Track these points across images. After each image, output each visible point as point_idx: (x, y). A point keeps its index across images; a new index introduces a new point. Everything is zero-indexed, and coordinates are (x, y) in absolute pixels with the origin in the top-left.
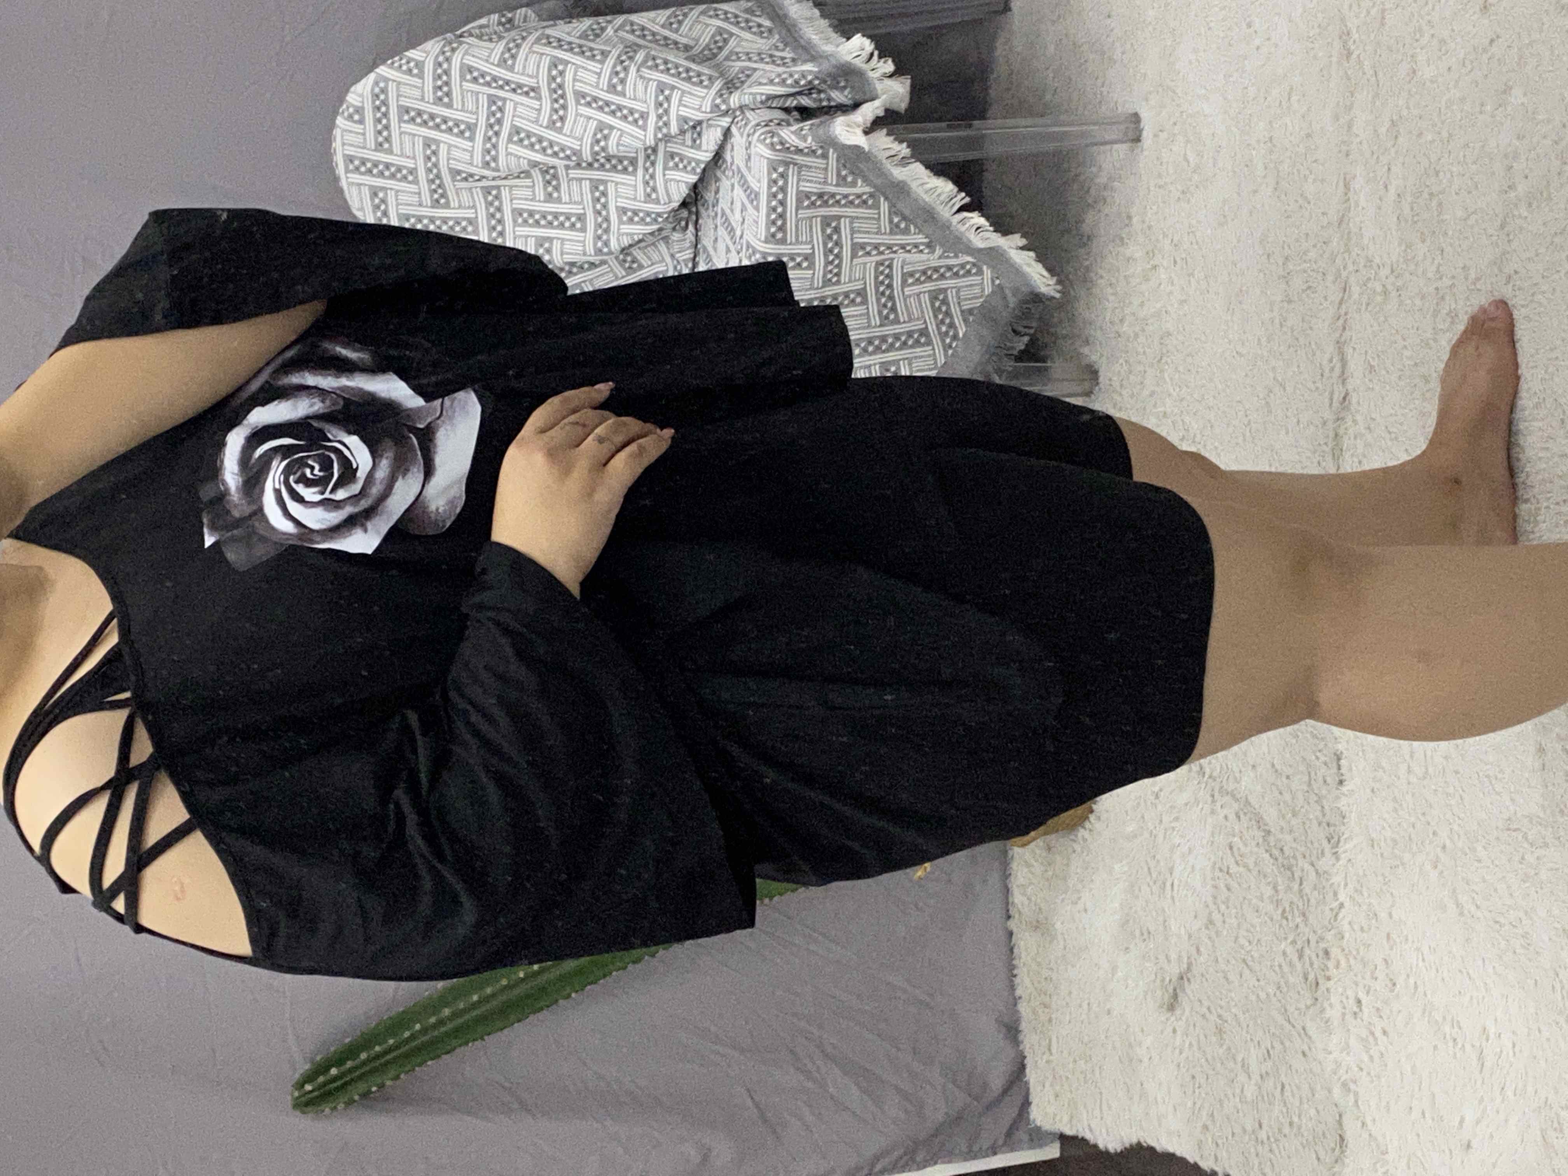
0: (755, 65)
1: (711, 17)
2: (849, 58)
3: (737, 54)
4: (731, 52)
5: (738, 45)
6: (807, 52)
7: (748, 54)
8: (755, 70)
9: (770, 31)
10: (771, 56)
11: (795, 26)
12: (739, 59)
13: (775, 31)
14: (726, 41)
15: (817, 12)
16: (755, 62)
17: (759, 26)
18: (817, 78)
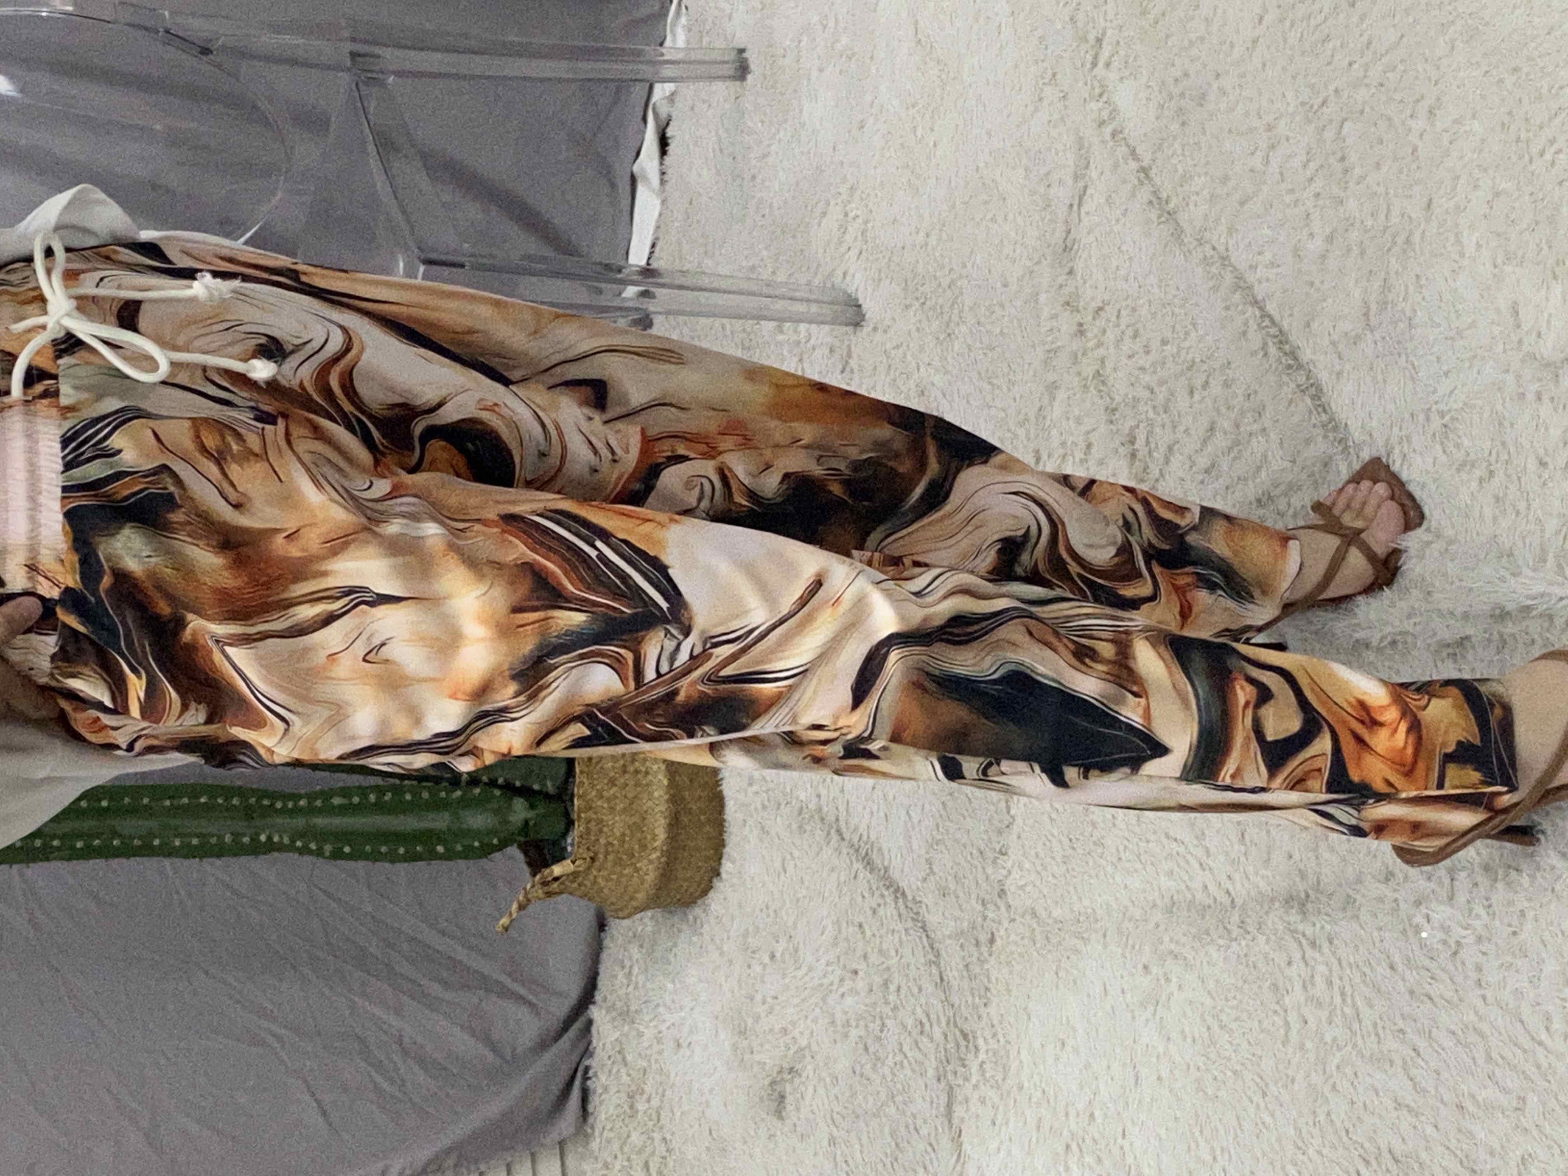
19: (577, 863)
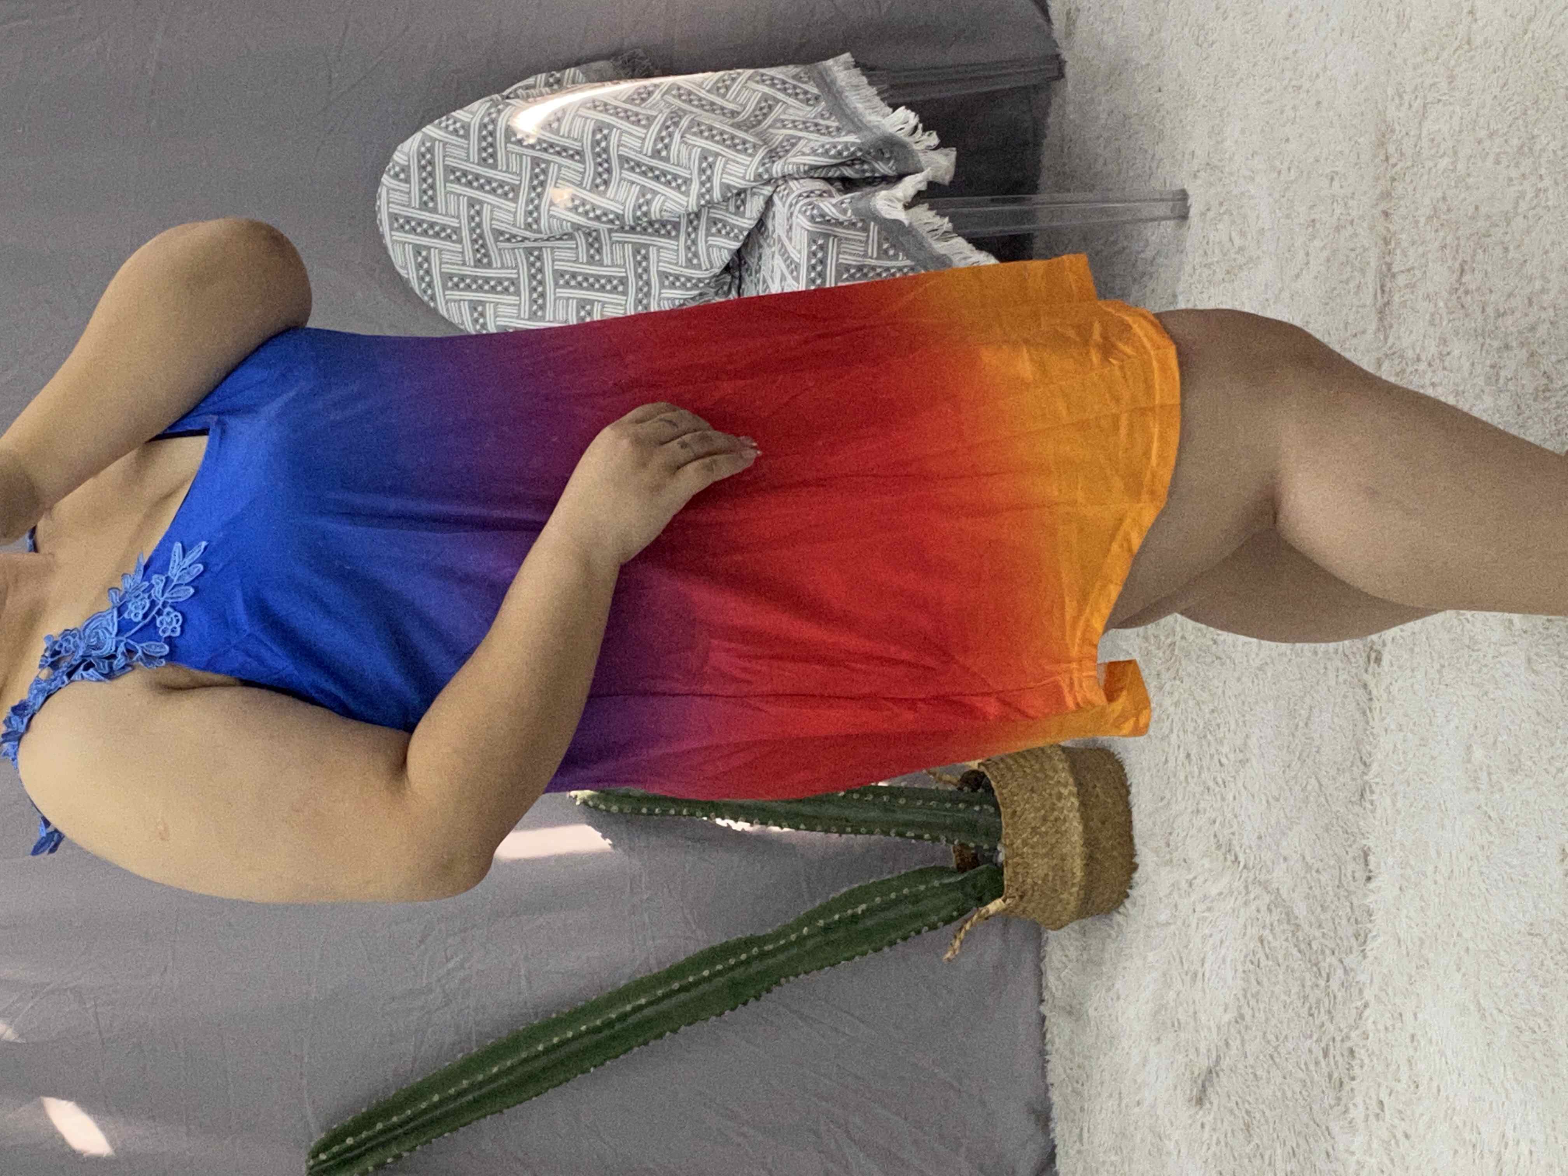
0: (800, 134)
1: (757, 82)
2: (892, 130)
3: (783, 121)
4: (776, 121)
5: (784, 112)
6: (853, 122)
7: (794, 122)
8: (800, 138)
9: (817, 98)
10: (816, 125)
11: (841, 93)
12: (784, 126)
13: (821, 99)
14: (770, 107)
15: (864, 79)
16: (801, 130)
17: (806, 93)
18: (860, 150)
19: (1008, 901)
